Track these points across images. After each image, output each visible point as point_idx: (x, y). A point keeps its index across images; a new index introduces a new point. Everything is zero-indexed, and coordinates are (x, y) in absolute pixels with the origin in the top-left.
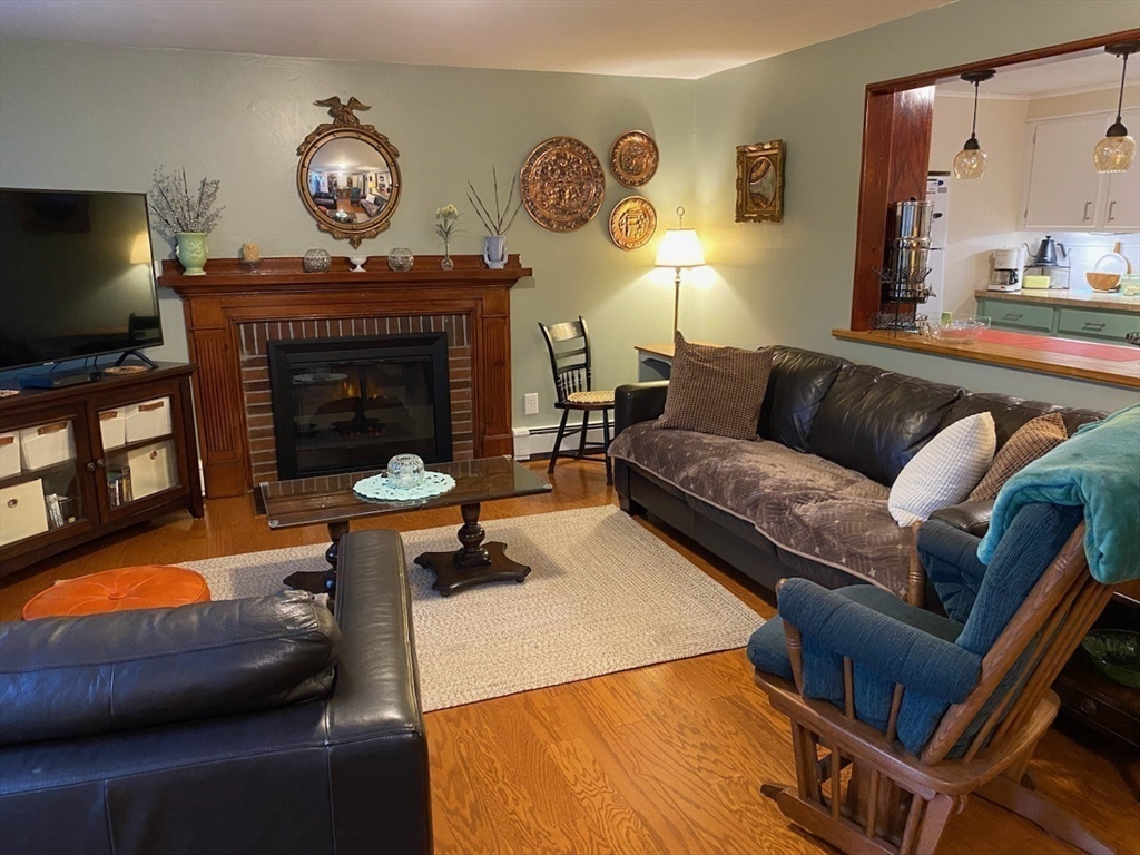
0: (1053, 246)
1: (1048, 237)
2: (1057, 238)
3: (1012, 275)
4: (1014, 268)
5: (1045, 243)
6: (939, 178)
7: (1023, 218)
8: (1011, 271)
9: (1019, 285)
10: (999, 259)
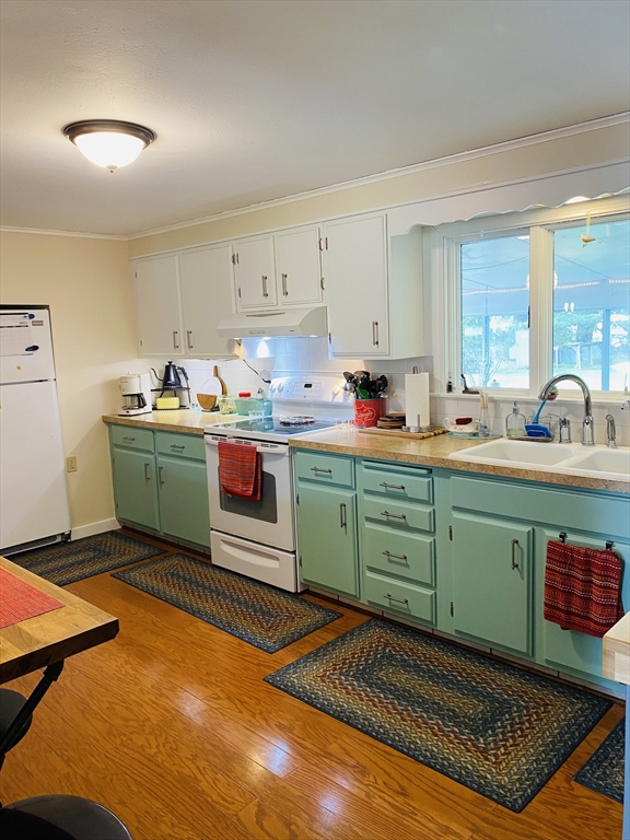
0: (175, 371)
1: (170, 363)
2: (179, 363)
3: (140, 400)
4: (138, 392)
5: (168, 368)
6: (30, 312)
7: (139, 346)
8: (137, 395)
9: (149, 408)
10: (124, 385)
